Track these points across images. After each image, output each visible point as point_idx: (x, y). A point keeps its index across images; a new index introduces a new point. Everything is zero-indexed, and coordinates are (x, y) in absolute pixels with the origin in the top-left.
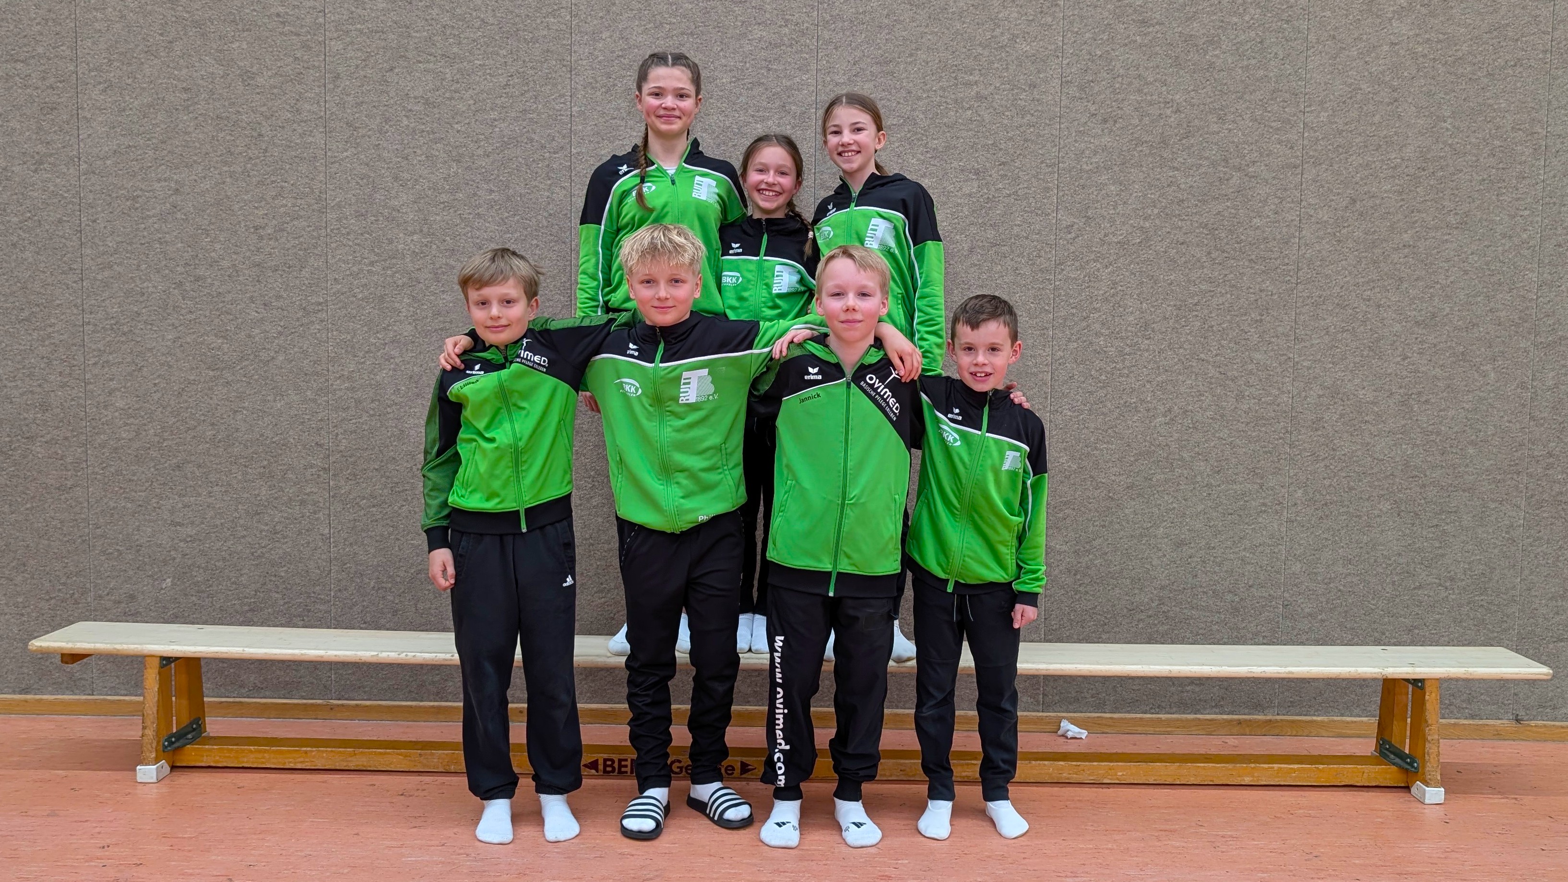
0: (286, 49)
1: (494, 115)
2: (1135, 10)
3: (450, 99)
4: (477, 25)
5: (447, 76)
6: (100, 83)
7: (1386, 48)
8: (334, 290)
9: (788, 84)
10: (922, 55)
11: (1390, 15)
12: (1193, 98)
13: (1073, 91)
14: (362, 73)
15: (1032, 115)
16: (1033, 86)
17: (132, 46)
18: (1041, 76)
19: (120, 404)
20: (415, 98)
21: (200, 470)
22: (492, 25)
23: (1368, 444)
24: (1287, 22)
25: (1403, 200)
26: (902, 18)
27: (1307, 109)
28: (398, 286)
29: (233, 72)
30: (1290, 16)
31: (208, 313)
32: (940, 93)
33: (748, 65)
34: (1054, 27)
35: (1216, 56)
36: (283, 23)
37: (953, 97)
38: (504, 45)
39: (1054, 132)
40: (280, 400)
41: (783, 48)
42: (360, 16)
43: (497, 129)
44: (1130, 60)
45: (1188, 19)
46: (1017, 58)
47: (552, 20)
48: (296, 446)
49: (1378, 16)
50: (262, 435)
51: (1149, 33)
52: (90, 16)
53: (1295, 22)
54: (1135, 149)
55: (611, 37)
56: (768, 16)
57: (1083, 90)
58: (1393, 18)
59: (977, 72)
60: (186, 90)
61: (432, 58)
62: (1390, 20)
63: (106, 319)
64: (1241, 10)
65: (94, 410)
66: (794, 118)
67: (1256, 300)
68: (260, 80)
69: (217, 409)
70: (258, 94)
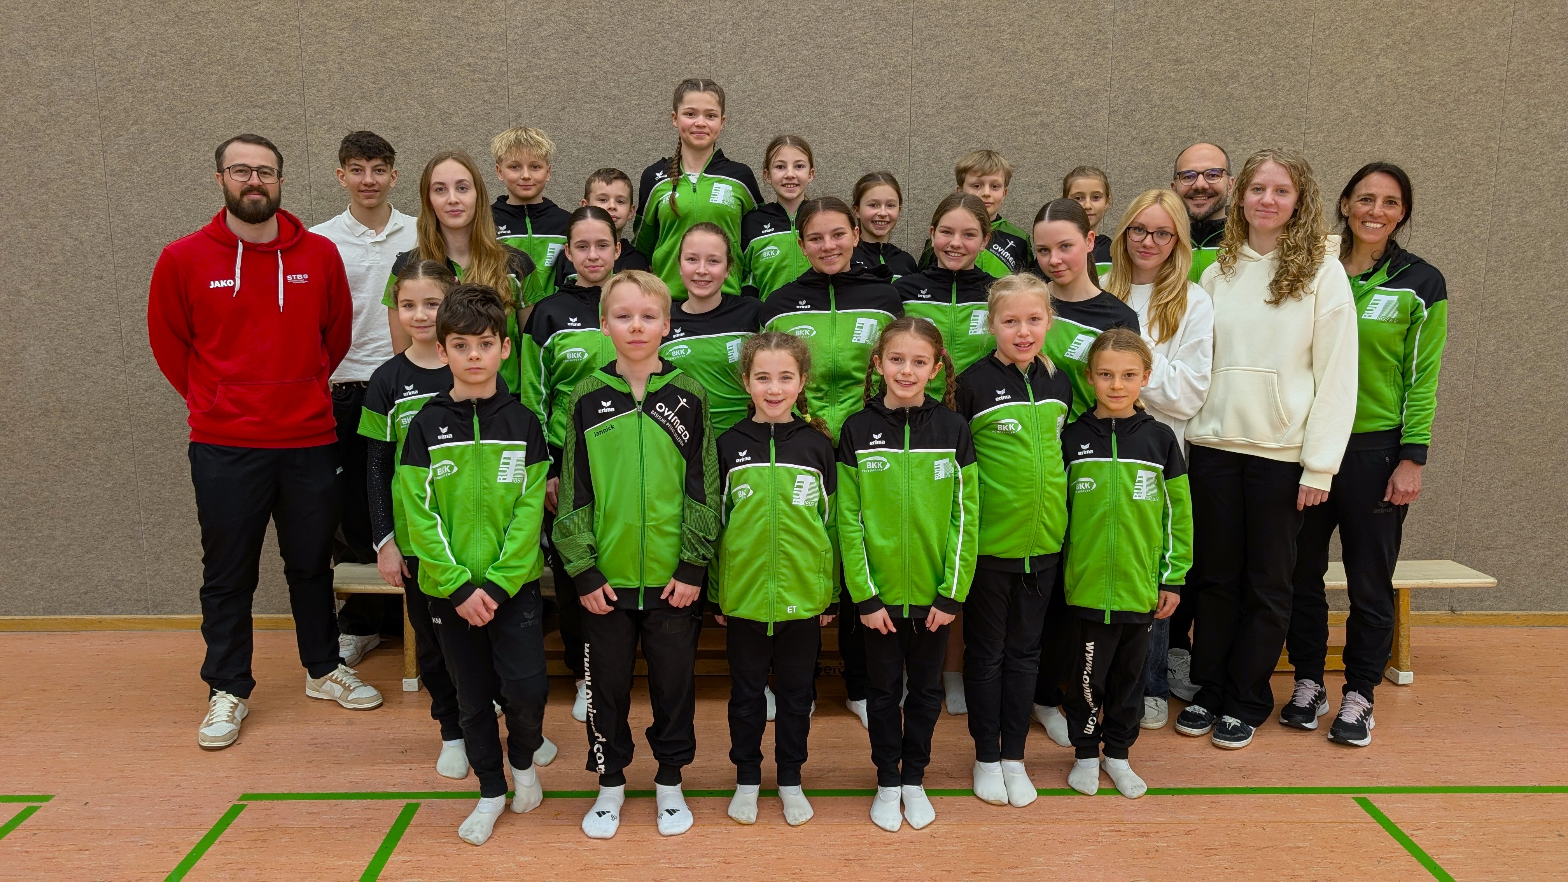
0: (476, 93)
1: (648, 146)
2: (1171, 51)
3: (612, 133)
4: (633, 71)
5: (610, 114)
6: (325, 124)
7: (1373, 79)
9: (888, 116)
10: (996, 91)
11: (1377, 52)
12: (1215, 123)
13: (1119, 118)
14: (539, 112)
15: (1085, 139)
16: (1086, 115)
17: (350, 92)
18: (1093, 107)
20: (584, 132)
22: (645, 70)
24: (1294, 59)
26: (980, 60)
27: (1308, 131)
29: (434, 113)
30: (1296, 54)
32: (1011, 121)
33: (854, 101)
34: (1104, 66)
35: (1236, 88)
36: (474, 71)
37: (1021, 124)
38: (655, 87)
39: (1103, 153)
41: (883, 86)
42: (536, 65)
44: (1165, 93)
45: (1214, 58)
46: (1074, 92)
47: (694, 66)
49: (1368, 53)
51: (1181, 70)
52: (315, 68)
53: (1300, 59)
55: (742, 79)
56: (871, 60)
57: (1126, 117)
58: (1379, 54)
59: (1041, 104)
60: (395, 129)
61: (597, 100)
62: (1378, 56)
64: (1257, 50)
66: (892, 144)
68: (456, 119)
70: (455, 131)
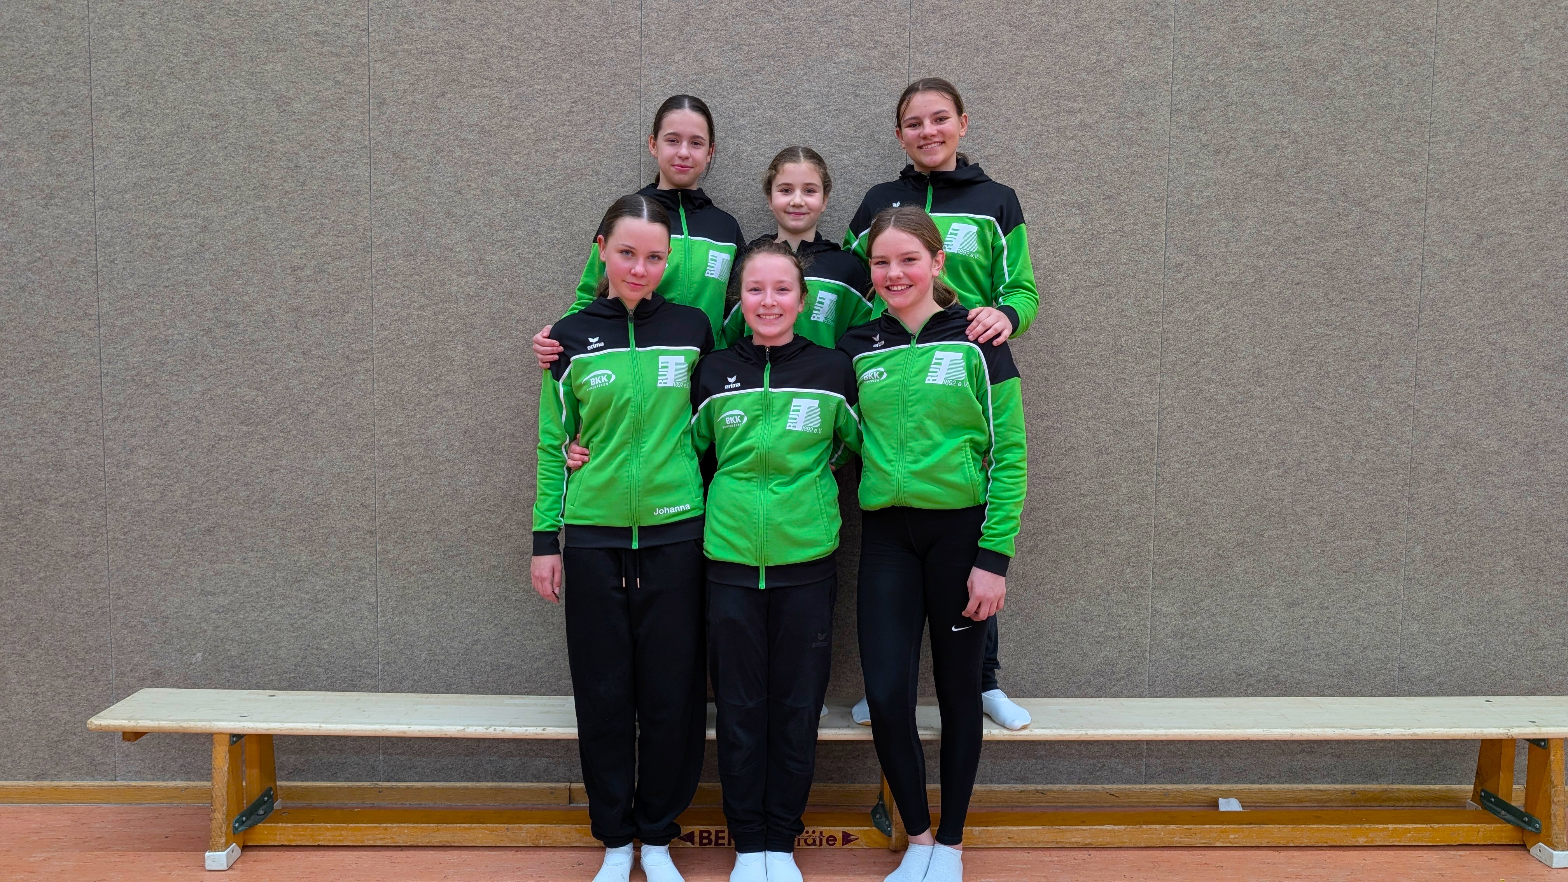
0: (325, 71)
1: (556, 145)
2: (1251, 33)
3: (509, 127)
4: (537, 46)
5: (505, 102)
6: (117, 108)
7: (1517, 74)
8: (381, 337)
9: (877, 111)
10: (1022, 80)
11: (1522, 38)
12: (1311, 128)
13: (1184, 119)
14: (410, 98)
15: (1140, 145)
16: (1141, 114)
17: (153, 67)
18: (1150, 103)
19: (143, 462)
20: (469, 126)
21: (234, 534)
22: (554, 46)
23: (1492, 496)
24: (1413, 45)
25: (1532, 236)
26: (1000, 40)
27: (1434, 140)
28: (450, 333)
29: (267, 97)
30: (1416, 38)
31: (240, 363)
32: (1042, 121)
33: (833, 90)
34: (1164, 50)
35: (1337, 82)
36: (322, 42)
37: (1055, 125)
38: (567, 68)
39: (1163, 164)
40: (321, 458)
41: (872, 72)
42: (408, 36)
43: (560, 161)
44: (1245, 86)
45: (1308, 42)
46: (1124, 84)
47: (620, 41)
48: (339, 507)
49: (1509, 40)
50: (302, 496)
51: (1265, 57)
52: (106, 34)
53: (1421, 46)
54: (1249, 182)
55: (684, 59)
56: (856, 37)
57: (1193, 118)
58: (1525, 41)
59: (1081, 99)
60: (213, 116)
61: (488, 83)
62: (1522, 43)
63: (127, 370)
64: (1364, 32)
65: (114, 469)
67: (1376, 344)
68: (297, 106)
69: (251, 467)
70: (295, 121)
